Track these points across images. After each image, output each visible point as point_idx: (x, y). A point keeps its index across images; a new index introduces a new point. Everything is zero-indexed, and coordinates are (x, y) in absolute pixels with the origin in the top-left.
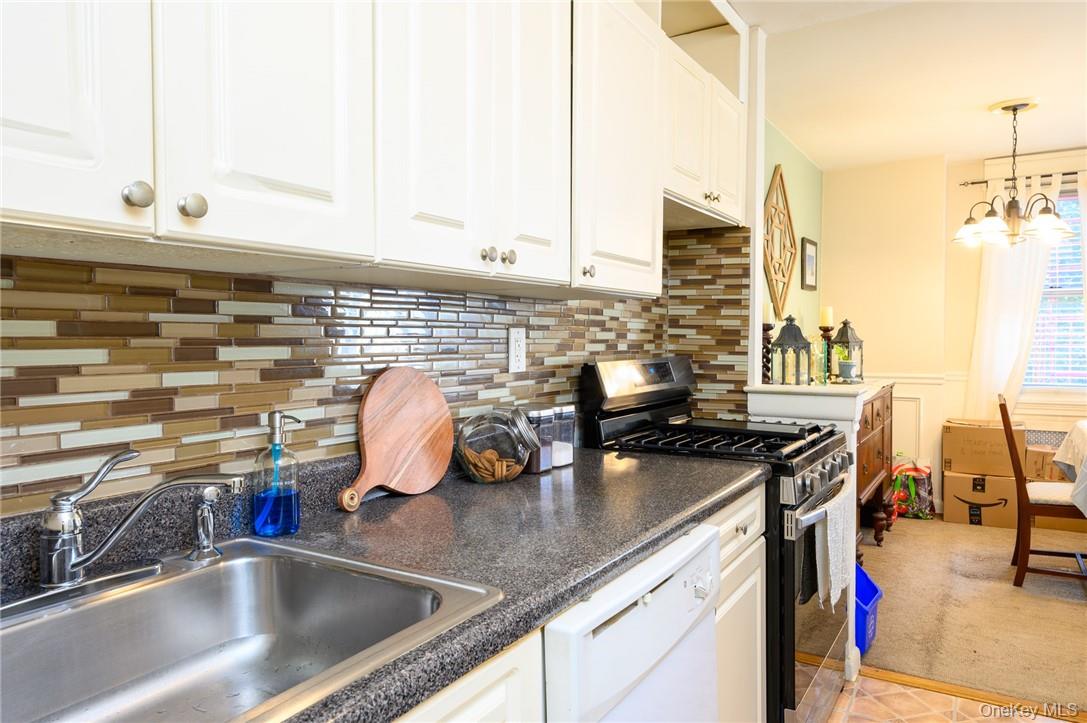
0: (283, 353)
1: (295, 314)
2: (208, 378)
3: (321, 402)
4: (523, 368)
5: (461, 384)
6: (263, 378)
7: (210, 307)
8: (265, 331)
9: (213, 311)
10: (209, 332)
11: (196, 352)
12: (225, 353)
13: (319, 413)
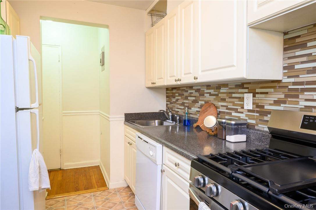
0: (194, 98)
1: (195, 92)
2: (187, 101)
3: (199, 108)
4: (251, 108)
5: (227, 109)
6: (192, 102)
7: (187, 91)
8: (192, 95)
10: (187, 95)
12: (189, 98)
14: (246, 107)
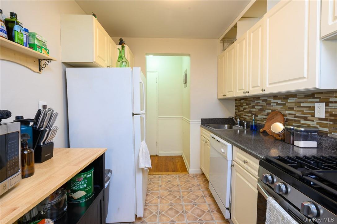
0: (261, 107)
1: (262, 102)
2: (254, 110)
3: (265, 115)
4: (323, 116)
5: (295, 117)
6: (259, 111)
7: (254, 102)
8: (259, 104)
9: (255, 102)
10: (254, 105)
11: (253, 107)
12: (256, 107)
13: (265, 117)
14: (317, 116)
